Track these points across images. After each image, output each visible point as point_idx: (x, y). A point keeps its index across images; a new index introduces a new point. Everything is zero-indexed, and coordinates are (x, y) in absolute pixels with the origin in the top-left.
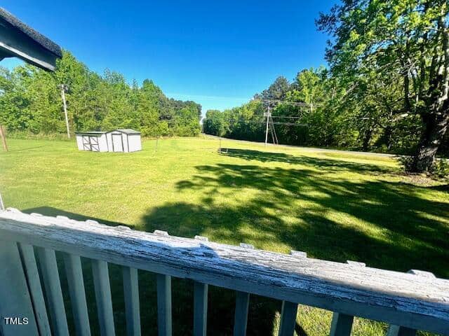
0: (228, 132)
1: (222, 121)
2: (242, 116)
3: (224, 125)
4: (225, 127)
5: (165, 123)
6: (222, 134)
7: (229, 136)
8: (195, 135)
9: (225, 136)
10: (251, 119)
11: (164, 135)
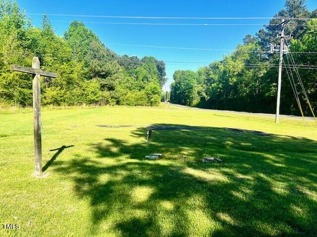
0: (203, 99)
1: (194, 83)
2: (225, 72)
3: (199, 89)
4: (199, 93)
5: (95, 83)
6: (195, 102)
7: (204, 104)
8: (152, 104)
9: (199, 106)
10: (239, 75)
11: (91, 102)
